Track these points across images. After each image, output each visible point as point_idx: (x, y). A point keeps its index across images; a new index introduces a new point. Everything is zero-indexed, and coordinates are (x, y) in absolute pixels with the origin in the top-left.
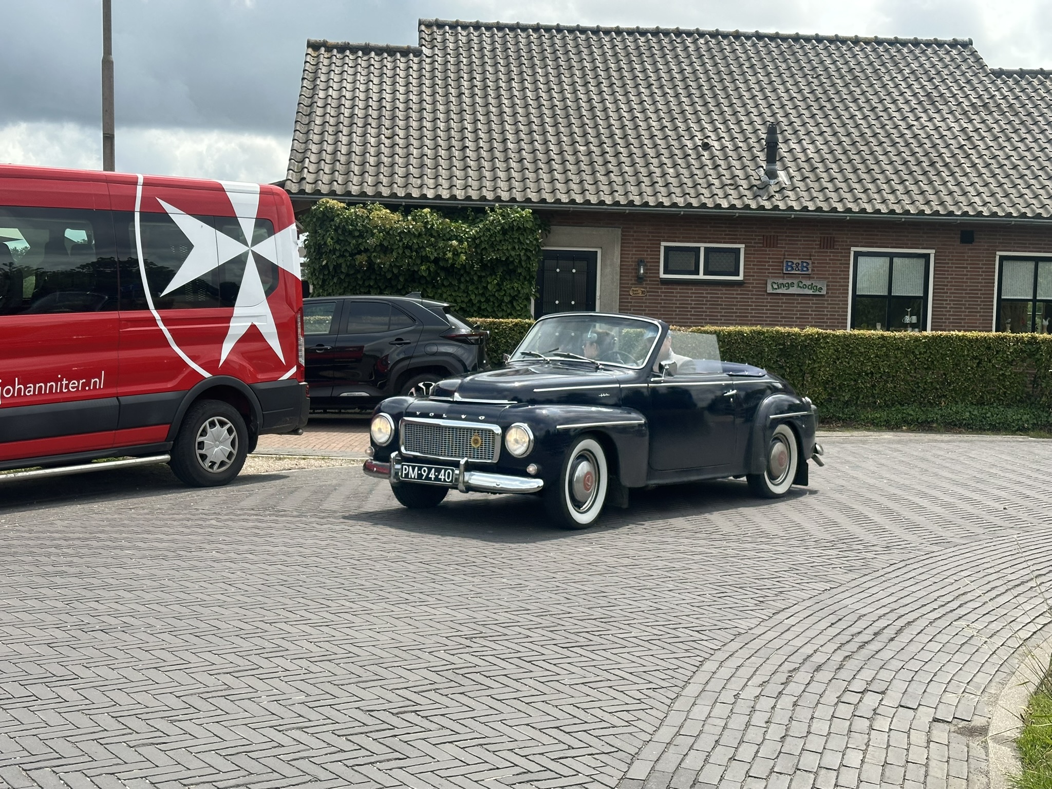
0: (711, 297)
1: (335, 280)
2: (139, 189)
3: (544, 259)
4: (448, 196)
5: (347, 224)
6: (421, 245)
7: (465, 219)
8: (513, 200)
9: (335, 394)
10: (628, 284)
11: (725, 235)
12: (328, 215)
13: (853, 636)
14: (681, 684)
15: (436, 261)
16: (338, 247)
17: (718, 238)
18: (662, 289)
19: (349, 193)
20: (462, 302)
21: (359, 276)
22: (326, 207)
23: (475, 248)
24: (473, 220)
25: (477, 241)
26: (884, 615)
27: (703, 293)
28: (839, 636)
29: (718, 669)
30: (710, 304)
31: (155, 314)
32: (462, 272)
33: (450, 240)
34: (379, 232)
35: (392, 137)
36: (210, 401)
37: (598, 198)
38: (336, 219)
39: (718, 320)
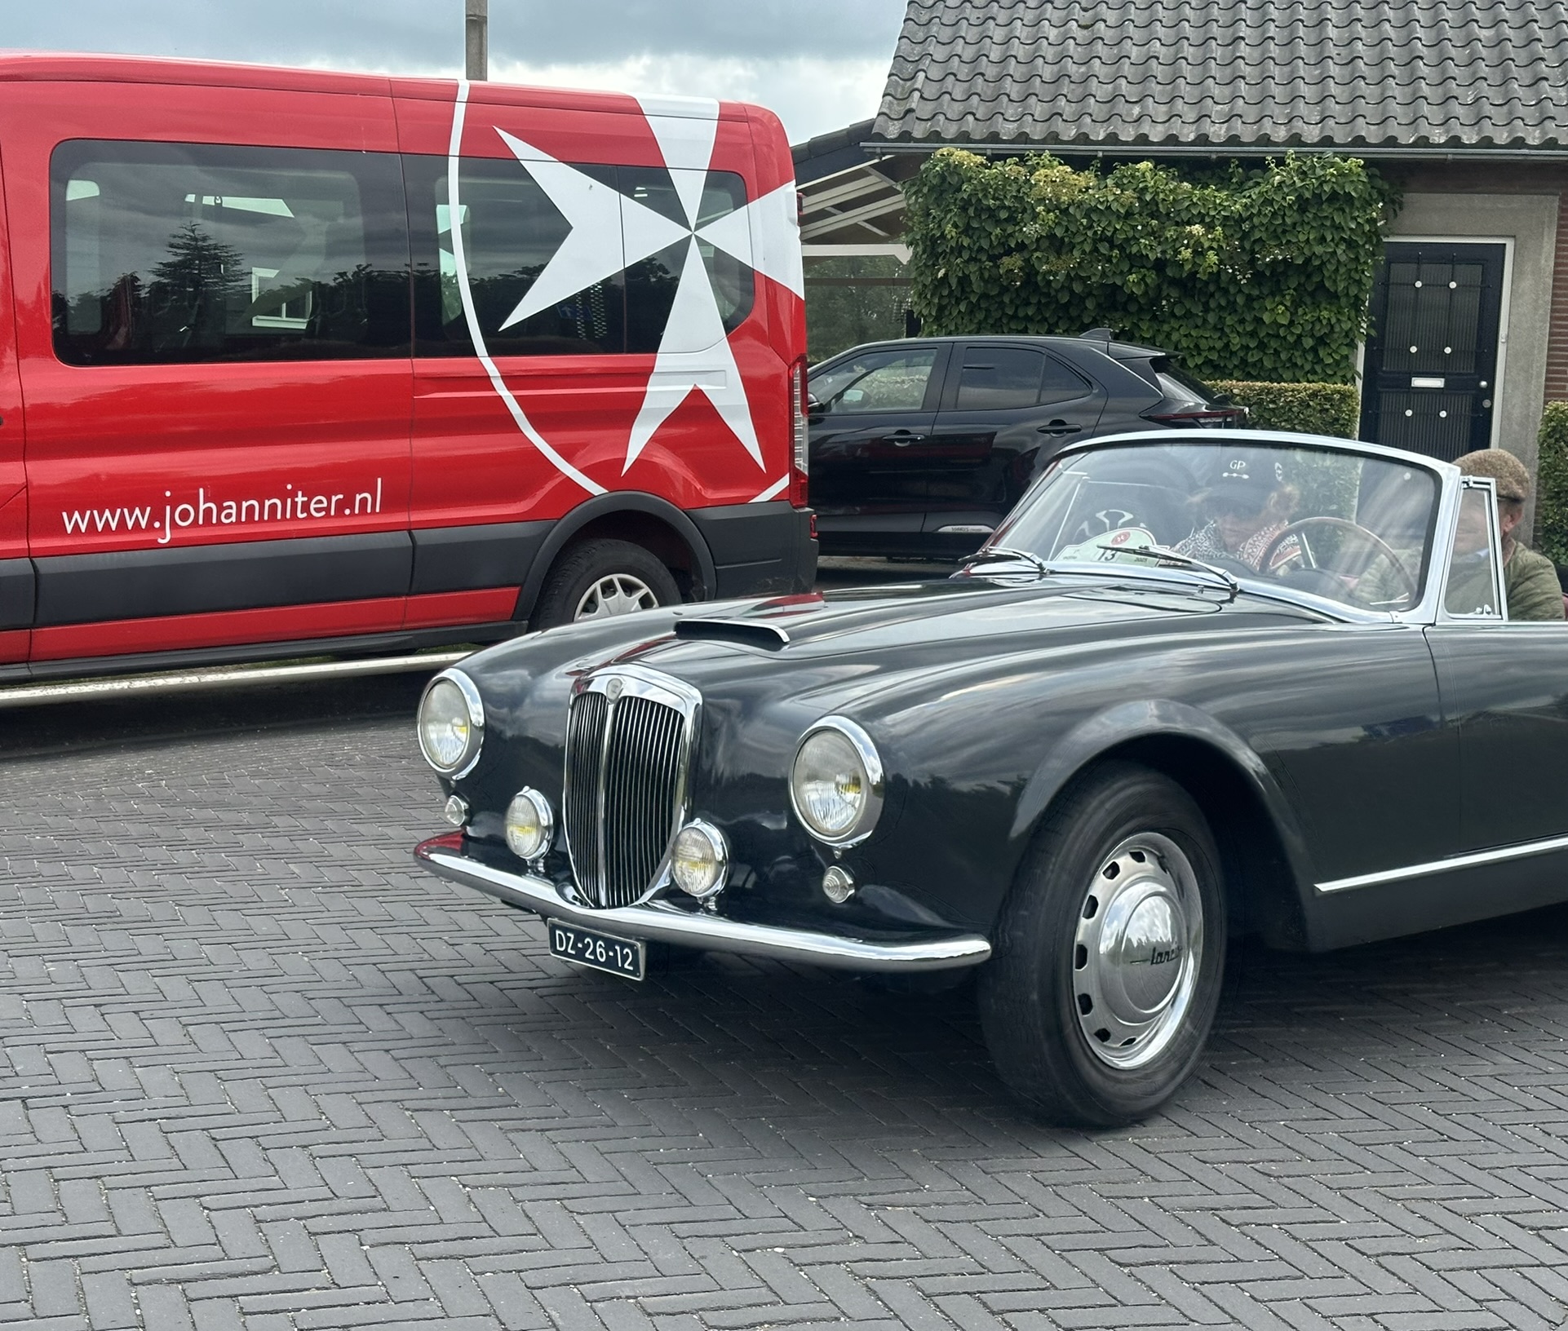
1: (962, 308)
2: (460, 109)
3: (1389, 263)
4: (1192, 137)
5: (985, 196)
6: (1130, 234)
7: (1224, 182)
8: (1327, 141)
9: (929, 526)
12: (950, 180)
15: (1160, 265)
16: (966, 242)
19: (994, 137)
20: (1211, 349)
21: (1006, 299)
22: (948, 165)
23: (1241, 240)
24: (1241, 184)
25: (1246, 226)
31: (490, 365)
32: (1212, 288)
33: (1189, 223)
34: (1048, 211)
35: (1093, 25)
36: (604, 541)
37: (1510, 133)
38: (964, 187)
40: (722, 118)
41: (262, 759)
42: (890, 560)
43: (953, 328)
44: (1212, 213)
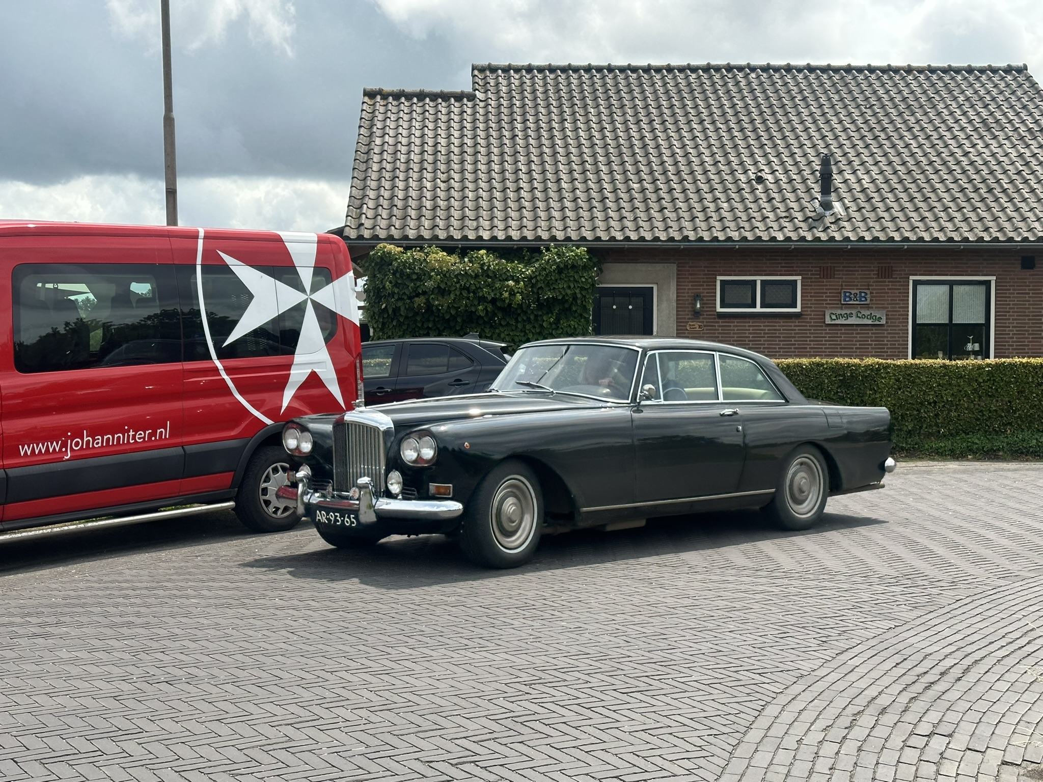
0: (769, 330)
1: (394, 323)
2: (200, 242)
3: (600, 297)
4: (503, 237)
5: (405, 268)
6: (478, 286)
7: (521, 260)
8: (568, 239)
10: (685, 318)
11: (781, 267)
12: (386, 260)
13: (918, 676)
14: (743, 730)
15: (494, 301)
16: (396, 290)
17: (775, 271)
18: (719, 322)
19: (406, 238)
21: (418, 319)
22: (384, 252)
23: (532, 287)
24: (529, 260)
25: (534, 281)
26: (951, 653)
27: (760, 326)
28: (904, 677)
29: (780, 713)
30: (768, 337)
31: (218, 364)
32: (519, 311)
33: (507, 280)
34: (437, 275)
35: (448, 181)
36: (272, 447)
37: (652, 234)
38: (393, 263)
39: (777, 352)
40: (319, 242)
44: (517, 275)
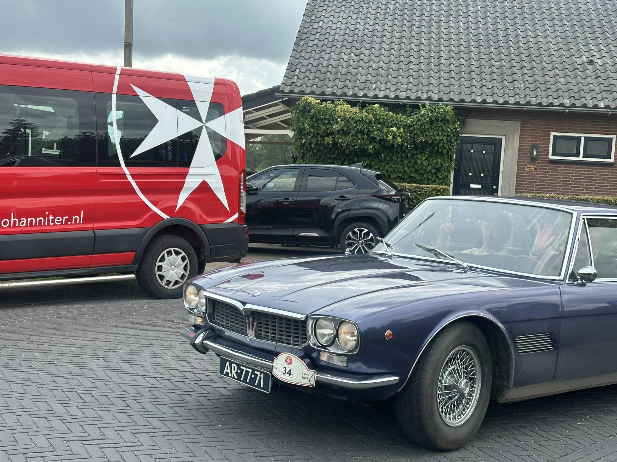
0: (588, 174)
1: (311, 154)
2: (117, 77)
3: (462, 143)
4: (393, 96)
5: (319, 114)
6: (371, 130)
7: (404, 112)
8: (440, 100)
9: (295, 233)
10: (524, 162)
11: (601, 128)
12: (306, 109)
15: (381, 141)
16: (312, 130)
17: (595, 130)
18: (550, 166)
19: (323, 93)
20: (400, 172)
21: (327, 151)
22: (306, 103)
23: (410, 133)
24: (410, 113)
27: (581, 171)
30: (587, 179)
31: (126, 170)
32: (399, 150)
33: (392, 127)
34: (342, 121)
35: (359, 55)
36: (168, 236)
37: (503, 99)
38: (312, 111)
39: (593, 191)
40: (215, 84)
41: (32, 315)
42: (283, 245)
43: (308, 161)
44: (400, 123)
